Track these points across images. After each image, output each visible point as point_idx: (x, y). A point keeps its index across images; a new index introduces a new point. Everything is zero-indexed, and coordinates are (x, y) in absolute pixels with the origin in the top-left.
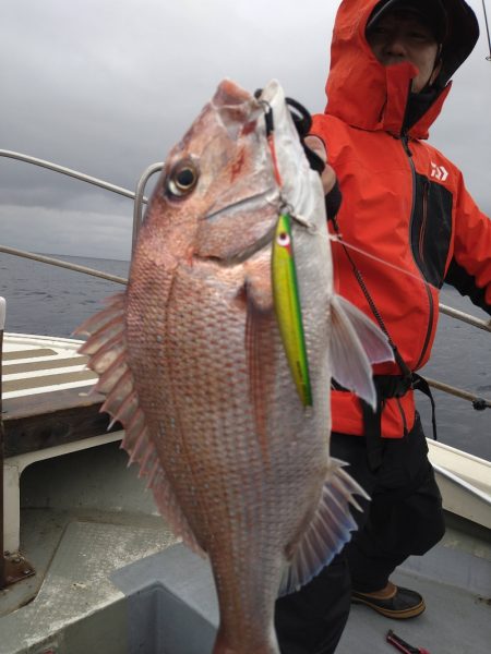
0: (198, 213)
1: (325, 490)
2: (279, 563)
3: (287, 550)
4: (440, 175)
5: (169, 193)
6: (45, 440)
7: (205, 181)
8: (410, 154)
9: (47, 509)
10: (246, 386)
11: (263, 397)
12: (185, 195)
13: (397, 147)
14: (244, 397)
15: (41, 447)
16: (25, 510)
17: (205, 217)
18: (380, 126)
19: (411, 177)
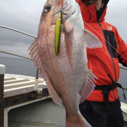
0: (51, 15)
1: (88, 77)
2: (78, 96)
3: (80, 92)
4: (110, 29)
5: (45, 12)
6: (15, 103)
7: (53, 8)
8: (100, 26)
9: (14, 121)
10: (66, 51)
11: (70, 53)
12: (49, 11)
13: (97, 25)
14: (66, 54)
15: (13, 105)
16: (9, 121)
17: (53, 15)
18: (91, 21)
19: (102, 31)
